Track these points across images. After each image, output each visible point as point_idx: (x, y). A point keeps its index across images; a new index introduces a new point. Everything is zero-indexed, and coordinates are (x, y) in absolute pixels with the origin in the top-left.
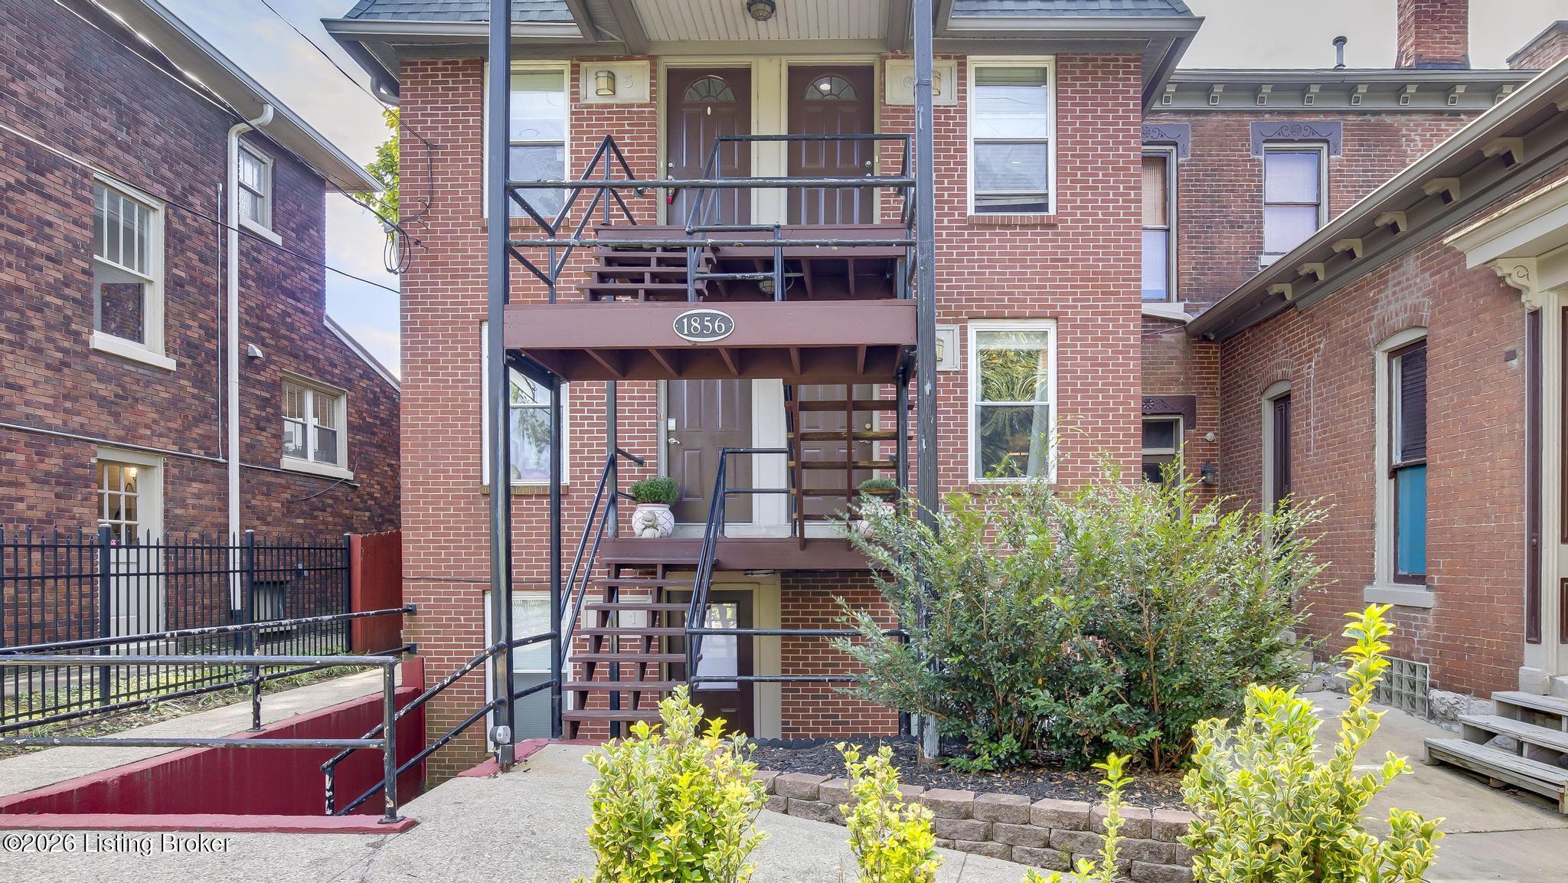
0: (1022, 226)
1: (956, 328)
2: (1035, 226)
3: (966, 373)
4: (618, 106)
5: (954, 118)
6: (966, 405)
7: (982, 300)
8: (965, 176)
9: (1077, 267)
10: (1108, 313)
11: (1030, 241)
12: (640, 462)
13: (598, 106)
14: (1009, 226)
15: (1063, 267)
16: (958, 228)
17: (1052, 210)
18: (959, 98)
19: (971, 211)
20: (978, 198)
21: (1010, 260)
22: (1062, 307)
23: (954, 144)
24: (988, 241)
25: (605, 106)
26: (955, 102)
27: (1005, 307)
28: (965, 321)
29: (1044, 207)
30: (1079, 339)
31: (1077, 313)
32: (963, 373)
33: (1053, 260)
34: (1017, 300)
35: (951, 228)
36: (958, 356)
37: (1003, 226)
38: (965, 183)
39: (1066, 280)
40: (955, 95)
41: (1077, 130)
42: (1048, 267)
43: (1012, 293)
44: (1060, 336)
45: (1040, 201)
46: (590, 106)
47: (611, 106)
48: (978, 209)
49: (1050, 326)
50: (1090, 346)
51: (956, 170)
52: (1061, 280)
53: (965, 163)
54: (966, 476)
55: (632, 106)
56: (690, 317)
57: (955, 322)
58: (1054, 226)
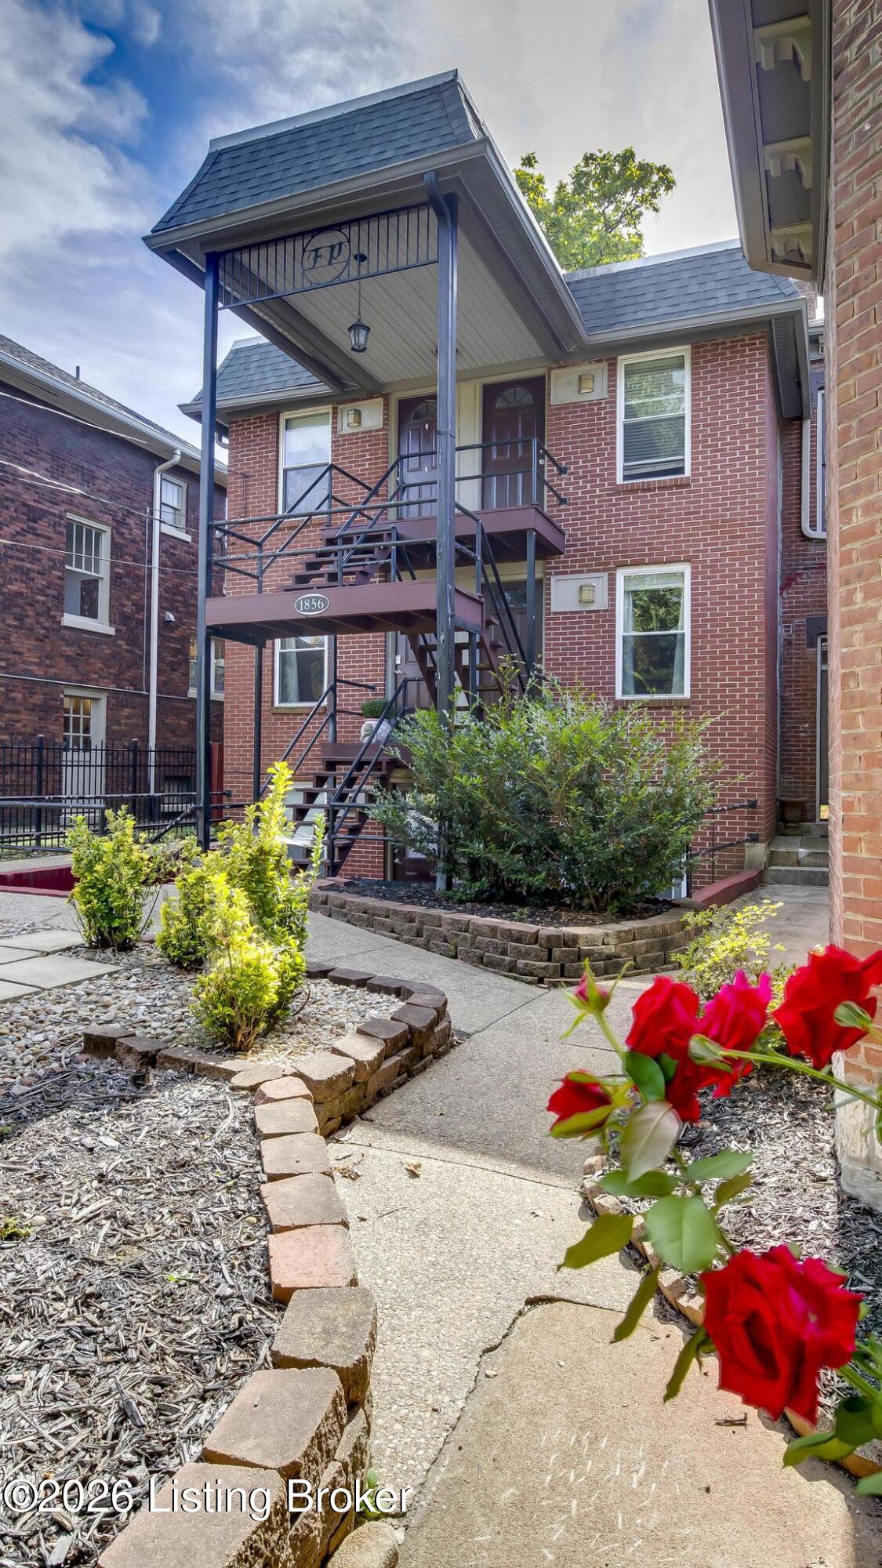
0: (660, 488)
1: (605, 575)
2: (671, 487)
3: (614, 610)
4: (362, 433)
5: (605, 408)
6: (614, 637)
7: (627, 551)
8: (615, 454)
9: (708, 517)
10: (735, 554)
11: (667, 500)
12: (372, 688)
13: (349, 435)
14: (649, 490)
15: (695, 518)
16: (607, 495)
17: (688, 473)
18: (609, 392)
19: (619, 480)
20: (625, 469)
21: (650, 517)
22: (694, 552)
23: (605, 429)
24: (631, 503)
25: (354, 434)
26: (606, 395)
27: (646, 555)
28: (615, 569)
29: (681, 470)
30: (709, 578)
31: (707, 556)
32: (612, 610)
33: (686, 514)
34: (655, 549)
35: (602, 496)
36: (606, 598)
37: (644, 490)
38: (615, 458)
39: (698, 529)
40: (606, 389)
41: (708, 404)
42: (683, 520)
43: (652, 544)
44: (694, 576)
45: (680, 465)
46: (344, 436)
47: (358, 434)
48: (625, 478)
49: (686, 569)
50: (719, 582)
51: (606, 449)
52: (693, 529)
53: (615, 443)
54: (614, 694)
55: (371, 431)
56: (304, 599)
57: (605, 570)
58: (688, 485)
